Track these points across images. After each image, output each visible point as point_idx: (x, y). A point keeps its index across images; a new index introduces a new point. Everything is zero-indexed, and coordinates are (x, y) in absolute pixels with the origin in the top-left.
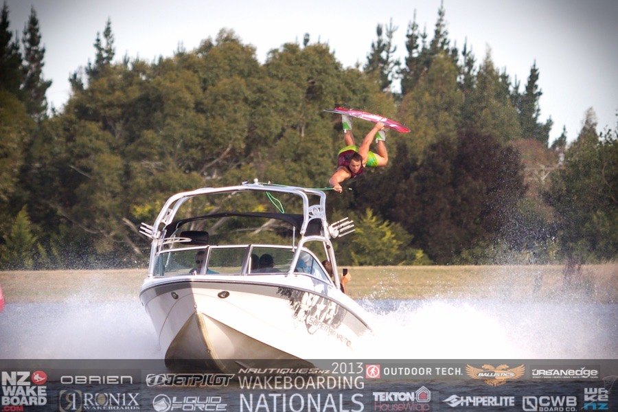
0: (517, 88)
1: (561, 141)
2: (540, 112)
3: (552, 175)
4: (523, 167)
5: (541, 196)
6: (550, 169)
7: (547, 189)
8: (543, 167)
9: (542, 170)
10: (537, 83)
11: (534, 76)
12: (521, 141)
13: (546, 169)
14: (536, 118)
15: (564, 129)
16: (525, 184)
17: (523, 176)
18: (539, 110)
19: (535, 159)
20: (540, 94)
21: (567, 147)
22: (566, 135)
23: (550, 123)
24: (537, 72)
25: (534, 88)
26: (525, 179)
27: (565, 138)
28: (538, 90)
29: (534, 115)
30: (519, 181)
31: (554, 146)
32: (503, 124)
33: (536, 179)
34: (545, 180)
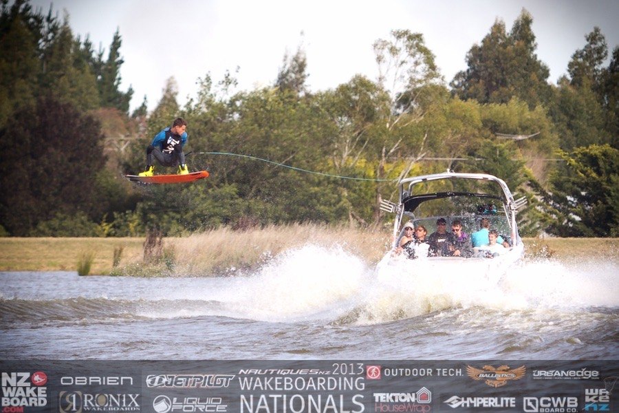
0: (101, 55)
1: (142, 111)
2: (121, 81)
3: (132, 144)
4: (103, 137)
5: (121, 167)
6: (129, 138)
7: (127, 159)
8: (122, 137)
9: (121, 140)
10: (119, 50)
11: (116, 44)
12: (101, 111)
13: (126, 139)
14: (116, 87)
15: (145, 99)
16: (104, 154)
17: (103, 147)
18: (120, 79)
19: (114, 129)
20: (122, 62)
21: (148, 117)
22: (147, 104)
23: (131, 92)
24: (119, 40)
25: (116, 56)
26: (105, 149)
27: (146, 107)
28: (119, 59)
29: (115, 83)
30: (99, 151)
31: (134, 116)
32: (82, 92)
33: (116, 150)
34: (126, 150)
